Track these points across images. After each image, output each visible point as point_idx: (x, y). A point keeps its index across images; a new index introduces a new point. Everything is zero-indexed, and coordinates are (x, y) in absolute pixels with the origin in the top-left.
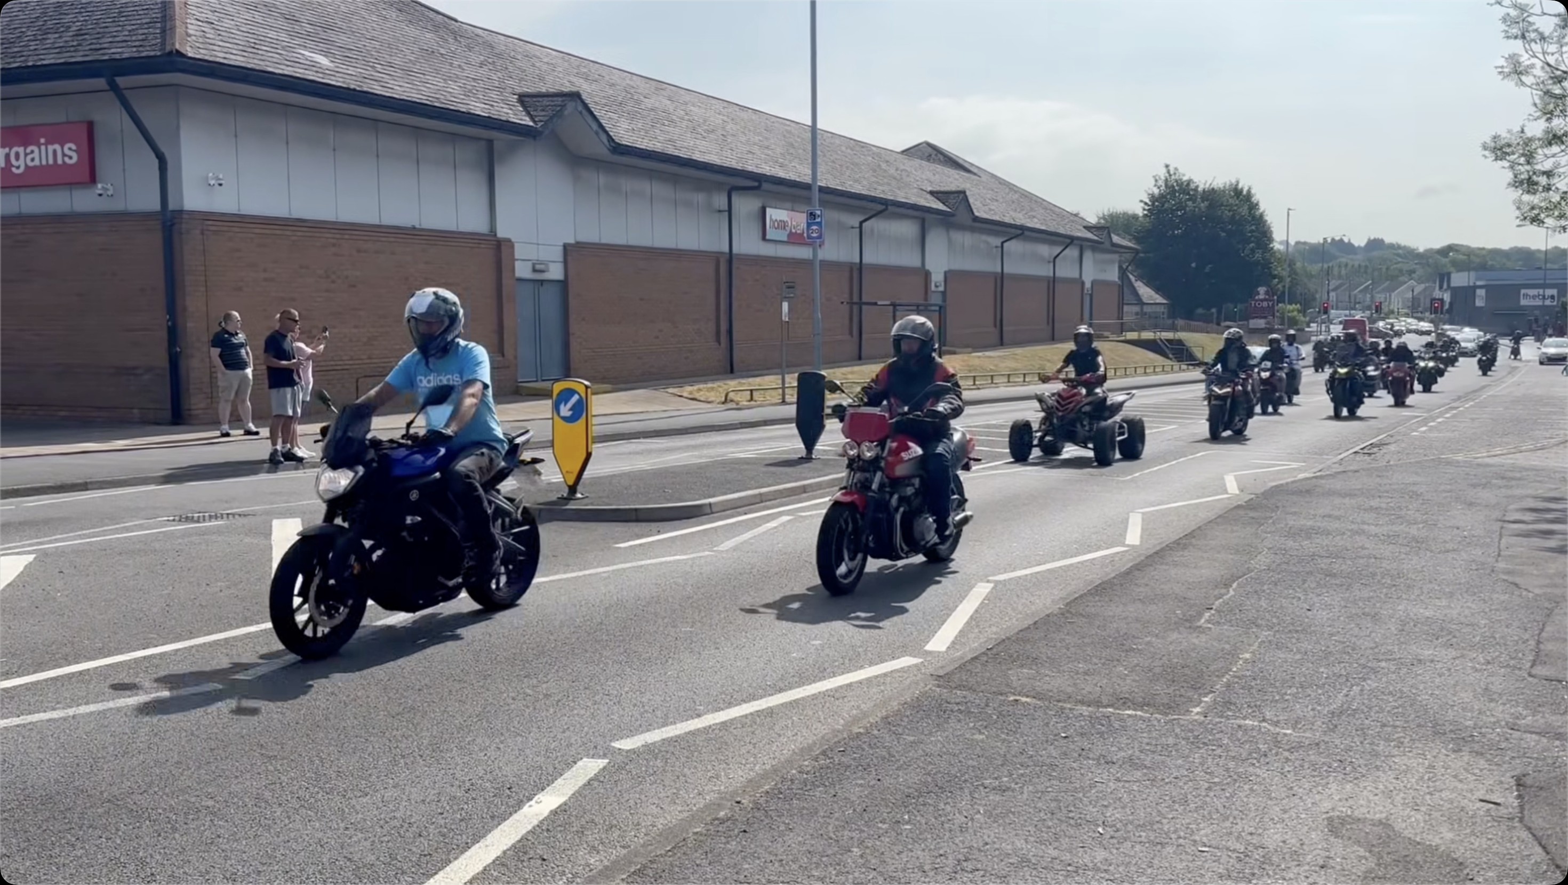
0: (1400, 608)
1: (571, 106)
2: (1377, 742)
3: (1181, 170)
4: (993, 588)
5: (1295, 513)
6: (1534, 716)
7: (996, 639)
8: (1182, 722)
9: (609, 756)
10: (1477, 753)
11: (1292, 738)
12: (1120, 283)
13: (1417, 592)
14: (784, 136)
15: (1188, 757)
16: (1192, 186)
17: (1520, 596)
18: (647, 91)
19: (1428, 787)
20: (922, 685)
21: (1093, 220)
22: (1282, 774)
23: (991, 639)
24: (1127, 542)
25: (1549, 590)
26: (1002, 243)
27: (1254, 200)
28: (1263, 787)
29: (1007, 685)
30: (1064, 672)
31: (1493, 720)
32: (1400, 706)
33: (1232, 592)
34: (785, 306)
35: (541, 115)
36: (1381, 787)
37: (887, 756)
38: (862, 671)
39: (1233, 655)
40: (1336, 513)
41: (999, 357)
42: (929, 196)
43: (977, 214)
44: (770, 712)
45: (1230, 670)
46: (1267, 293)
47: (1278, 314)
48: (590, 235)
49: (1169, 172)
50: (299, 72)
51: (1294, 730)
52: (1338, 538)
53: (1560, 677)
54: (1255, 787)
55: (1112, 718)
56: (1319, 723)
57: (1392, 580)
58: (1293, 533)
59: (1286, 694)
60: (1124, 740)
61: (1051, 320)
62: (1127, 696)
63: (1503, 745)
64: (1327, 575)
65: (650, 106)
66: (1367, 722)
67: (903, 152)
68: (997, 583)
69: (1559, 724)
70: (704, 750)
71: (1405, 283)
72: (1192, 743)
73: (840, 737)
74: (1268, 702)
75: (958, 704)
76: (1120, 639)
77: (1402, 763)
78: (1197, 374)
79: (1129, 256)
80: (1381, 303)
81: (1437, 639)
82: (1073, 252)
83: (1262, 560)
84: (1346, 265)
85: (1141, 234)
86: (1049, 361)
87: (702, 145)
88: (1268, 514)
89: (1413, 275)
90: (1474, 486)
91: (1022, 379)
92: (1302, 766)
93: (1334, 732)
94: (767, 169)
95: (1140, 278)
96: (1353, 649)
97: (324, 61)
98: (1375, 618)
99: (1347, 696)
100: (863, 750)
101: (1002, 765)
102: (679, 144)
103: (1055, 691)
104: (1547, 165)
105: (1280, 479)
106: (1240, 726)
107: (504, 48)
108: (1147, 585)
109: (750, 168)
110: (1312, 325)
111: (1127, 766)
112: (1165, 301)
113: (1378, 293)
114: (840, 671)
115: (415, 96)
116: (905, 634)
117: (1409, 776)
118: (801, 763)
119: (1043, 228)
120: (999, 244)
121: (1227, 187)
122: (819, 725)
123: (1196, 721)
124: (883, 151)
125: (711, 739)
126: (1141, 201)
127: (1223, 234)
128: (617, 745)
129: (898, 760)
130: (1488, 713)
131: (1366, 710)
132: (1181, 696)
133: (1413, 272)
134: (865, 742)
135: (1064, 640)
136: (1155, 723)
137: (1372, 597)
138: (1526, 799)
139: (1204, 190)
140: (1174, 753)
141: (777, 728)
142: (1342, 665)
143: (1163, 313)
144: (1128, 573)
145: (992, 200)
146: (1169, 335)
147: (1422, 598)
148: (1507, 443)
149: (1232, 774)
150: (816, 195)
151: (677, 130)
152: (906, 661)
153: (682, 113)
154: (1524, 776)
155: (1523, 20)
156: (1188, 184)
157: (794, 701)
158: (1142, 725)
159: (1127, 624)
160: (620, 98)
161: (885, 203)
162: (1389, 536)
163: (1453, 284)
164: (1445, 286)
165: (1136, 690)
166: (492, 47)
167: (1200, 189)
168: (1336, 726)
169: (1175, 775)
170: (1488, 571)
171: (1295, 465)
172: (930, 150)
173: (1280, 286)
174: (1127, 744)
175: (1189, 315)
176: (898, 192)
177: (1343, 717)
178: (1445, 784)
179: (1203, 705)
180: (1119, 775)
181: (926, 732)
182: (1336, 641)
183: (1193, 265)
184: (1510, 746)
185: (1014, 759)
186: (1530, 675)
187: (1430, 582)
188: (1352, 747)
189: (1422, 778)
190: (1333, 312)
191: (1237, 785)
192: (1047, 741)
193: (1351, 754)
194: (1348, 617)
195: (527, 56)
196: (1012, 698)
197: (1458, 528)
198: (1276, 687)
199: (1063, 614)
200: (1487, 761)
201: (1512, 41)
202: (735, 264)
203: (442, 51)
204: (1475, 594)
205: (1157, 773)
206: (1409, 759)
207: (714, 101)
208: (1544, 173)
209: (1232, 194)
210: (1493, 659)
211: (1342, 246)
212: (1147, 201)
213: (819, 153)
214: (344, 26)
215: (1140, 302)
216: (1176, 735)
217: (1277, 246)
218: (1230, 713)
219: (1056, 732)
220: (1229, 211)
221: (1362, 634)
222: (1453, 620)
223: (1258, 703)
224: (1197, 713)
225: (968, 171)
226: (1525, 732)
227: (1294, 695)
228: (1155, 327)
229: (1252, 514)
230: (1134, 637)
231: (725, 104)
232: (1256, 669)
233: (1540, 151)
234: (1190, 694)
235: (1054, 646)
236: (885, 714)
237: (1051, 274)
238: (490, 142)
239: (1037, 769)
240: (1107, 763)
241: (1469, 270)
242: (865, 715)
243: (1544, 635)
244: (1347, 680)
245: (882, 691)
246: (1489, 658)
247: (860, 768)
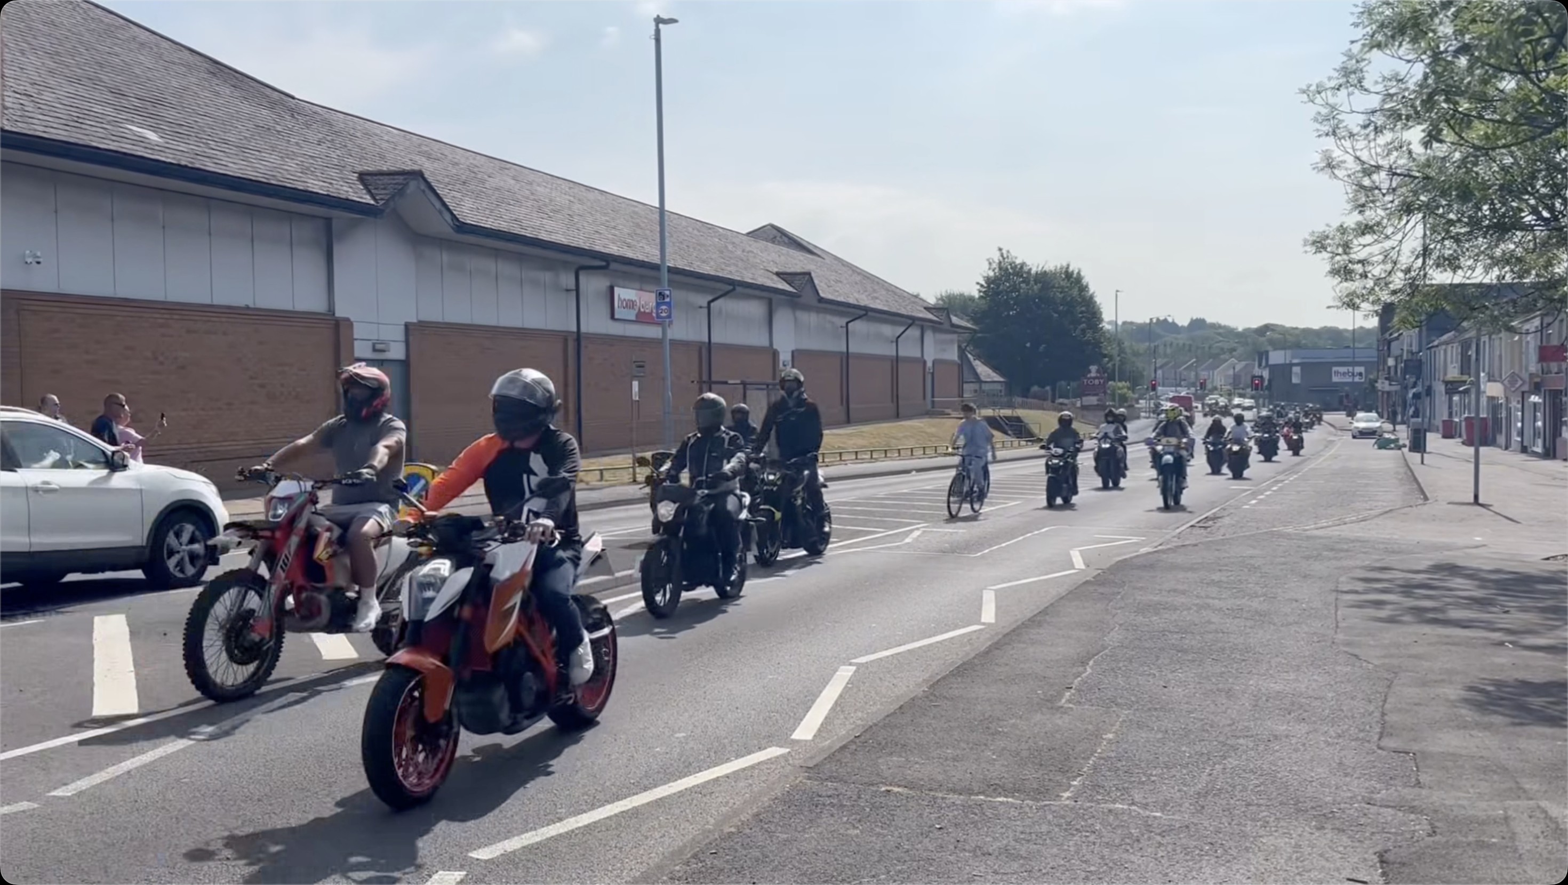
0: (1251, 682)
1: (413, 185)
2: (1244, 823)
3: (1013, 253)
4: (855, 672)
5: (1141, 588)
6: (1387, 790)
7: (863, 726)
8: (1053, 808)
9: (467, 868)
10: (1338, 829)
11: (1163, 822)
12: (959, 362)
13: (1265, 666)
14: (632, 217)
15: (1062, 844)
16: (1026, 269)
17: (1361, 667)
18: (491, 171)
19: (1297, 867)
20: (792, 778)
21: (932, 301)
22: (1156, 859)
23: (859, 726)
24: (983, 620)
25: (1387, 661)
26: (847, 323)
27: (1084, 282)
28: (1139, 874)
29: (878, 775)
30: (933, 758)
31: (1349, 795)
32: (1262, 783)
33: (1089, 670)
34: (635, 384)
35: (382, 194)
36: (1253, 869)
37: (761, 857)
38: (728, 764)
39: (1097, 735)
40: (1180, 587)
41: (847, 434)
42: (775, 277)
43: (822, 295)
44: (635, 812)
45: (1096, 752)
46: (1098, 371)
47: (1109, 392)
48: (432, 314)
49: (1002, 255)
50: (126, 147)
51: (1162, 812)
52: (1185, 612)
53: (1407, 748)
54: (1131, 875)
55: (984, 806)
56: (1187, 805)
57: (1241, 655)
58: (1144, 609)
59: (1151, 775)
60: (998, 829)
61: (896, 398)
62: (997, 782)
63: (1362, 821)
64: (1179, 651)
65: (494, 185)
66: (1232, 802)
67: (749, 234)
68: (859, 666)
69: (1412, 797)
70: (568, 857)
71: (1227, 361)
72: (1066, 830)
73: (711, 837)
74: (1135, 784)
75: (830, 796)
76: (986, 722)
77: (1270, 843)
78: (1035, 450)
79: (967, 336)
80: (1205, 380)
81: (1289, 714)
82: (914, 332)
83: (1114, 637)
84: (1171, 344)
85: (979, 315)
86: (894, 438)
87: (549, 224)
88: (1116, 590)
89: (1234, 353)
90: (1307, 558)
91: (868, 456)
92: (1174, 850)
93: (1202, 814)
94: (614, 249)
95: (978, 357)
96: (1212, 726)
97: (152, 136)
98: (1229, 693)
99: (1210, 775)
100: (736, 851)
101: (879, 861)
102: (525, 223)
103: (926, 779)
104: (1362, 255)
105: (1125, 554)
106: (1110, 811)
107: (343, 126)
108: (1007, 665)
109: (597, 248)
110: (1141, 401)
111: (1003, 857)
112: (1002, 379)
113: (1203, 370)
114: (705, 765)
115: (251, 174)
116: (771, 723)
117: (1278, 856)
118: (672, 868)
119: (886, 308)
120: (844, 325)
121: (1058, 270)
122: (687, 824)
123: (1067, 806)
124: (729, 233)
125: (574, 845)
126: (978, 283)
127: (1056, 315)
128: (474, 855)
129: (773, 861)
130: (1345, 788)
131: (1230, 789)
132: (1050, 780)
133: (1234, 350)
134: (738, 842)
135: (930, 724)
136: (1027, 809)
137: (1224, 673)
138: (1391, 876)
139: (1037, 273)
140: (1048, 841)
141: (644, 828)
142: (1203, 743)
143: (1001, 391)
144: (988, 652)
145: (837, 281)
146: (1007, 412)
147: (1271, 672)
148: (1332, 516)
149: (1108, 861)
150: (665, 275)
151: (523, 210)
152: (774, 752)
153: (527, 192)
154: (1386, 852)
155: (1333, 118)
156: (1022, 267)
157: (660, 799)
158: (1013, 812)
159: (991, 706)
160: (464, 177)
161: (733, 284)
162: (1233, 610)
163: (1271, 362)
164: (1264, 363)
165: (1006, 775)
166: (331, 125)
167: (1033, 272)
168: (1203, 807)
169: (1051, 864)
170: (1328, 644)
171: (1135, 539)
172: (775, 232)
173: (1110, 365)
174: (1002, 834)
175: (1025, 393)
176: (745, 272)
177: (1209, 798)
178: (1313, 864)
179: (1072, 789)
180: (996, 867)
181: (800, 829)
182: (1194, 718)
183: (1028, 345)
184: (1369, 821)
185: (891, 854)
186: (1380, 748)
187: (1277, 656)
188: (1220, 828)
189: (1290, 858)
190: (1160, 388)
191: (1113, 873)
192: (922, 834)
193: (1221, 835)
194: (1203, 694)
195: (366, 134)
196: (883, 789)
197: (1297, 601)
198: (1142, 768)
199: (927, 697)
200: (1349, 837)
201: (1324, 138)
202: (583, 343)
203: (279, 128)
204: (1320, 667)
205: (1033, 864)
206: (1276, 838)
207: (559, 182)
208: (1359, 262)
209: (1063, 276)
210: (1343, 732)
211: (1165, 326)
212: (983, 283)
213: (667, 234)
214: (174, 101)
215: (977, 379)
216: (1049, 822)
217: (1107, 327)
218: (1100, 797)
219: (929, 823)
220: (1061, 293)
221: (1219, 710)
222: (1302, 694)
223: (1126, 785)
224: (1068, 798)
225: (810, 252)
226: (1381, 806)
227: (1160, 776)
228: (994, 405)
229: (1101, 590)
230: (998, 719)
231: (572, 185)
232: (1120, 750)
233: (1355, 242)
234: (1058, 778)
235: (922, 732)
236: (756, 810)
237: (894, 353)
238: (328, 220)
239: (915, 864)
240: (984, 855)
241: (1284, 348)
242: (736, 813)
243: (1387, 706)
244: (1209, 759)
245: (751, 785)
246: (1340, 732)
247: (734, 871)
